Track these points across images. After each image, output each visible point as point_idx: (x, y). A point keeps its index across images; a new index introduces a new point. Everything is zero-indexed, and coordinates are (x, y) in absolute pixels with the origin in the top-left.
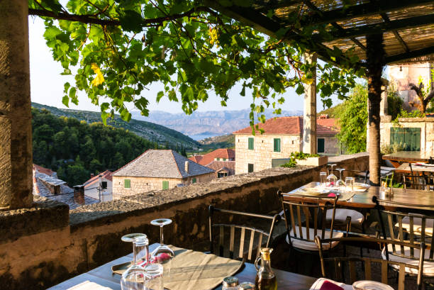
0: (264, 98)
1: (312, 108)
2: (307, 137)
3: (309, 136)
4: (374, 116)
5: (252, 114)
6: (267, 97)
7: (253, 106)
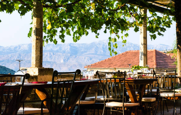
0: (116, 34)
1: (144, 40)
2: (141, 57)
3: (143, 56)
4: (179, 45)
5: (109, 43)
6: (118, 33)
7: (110, 38)
